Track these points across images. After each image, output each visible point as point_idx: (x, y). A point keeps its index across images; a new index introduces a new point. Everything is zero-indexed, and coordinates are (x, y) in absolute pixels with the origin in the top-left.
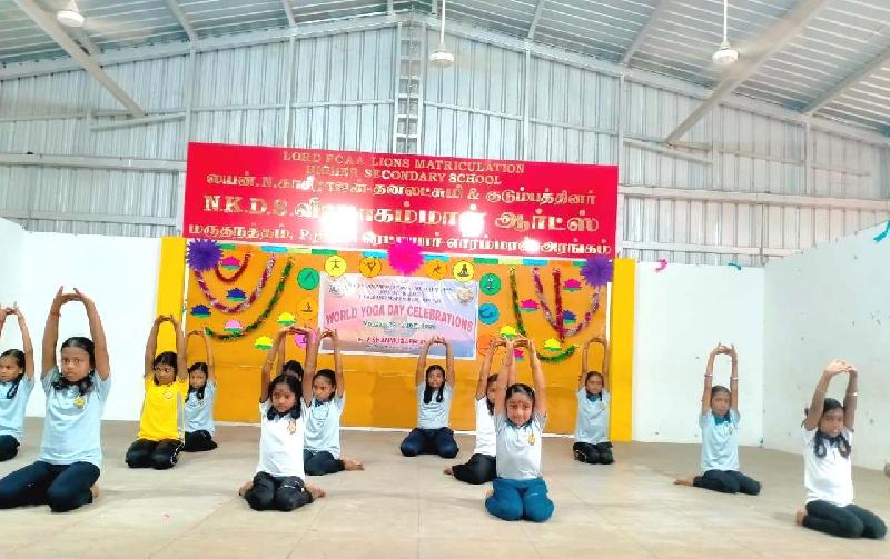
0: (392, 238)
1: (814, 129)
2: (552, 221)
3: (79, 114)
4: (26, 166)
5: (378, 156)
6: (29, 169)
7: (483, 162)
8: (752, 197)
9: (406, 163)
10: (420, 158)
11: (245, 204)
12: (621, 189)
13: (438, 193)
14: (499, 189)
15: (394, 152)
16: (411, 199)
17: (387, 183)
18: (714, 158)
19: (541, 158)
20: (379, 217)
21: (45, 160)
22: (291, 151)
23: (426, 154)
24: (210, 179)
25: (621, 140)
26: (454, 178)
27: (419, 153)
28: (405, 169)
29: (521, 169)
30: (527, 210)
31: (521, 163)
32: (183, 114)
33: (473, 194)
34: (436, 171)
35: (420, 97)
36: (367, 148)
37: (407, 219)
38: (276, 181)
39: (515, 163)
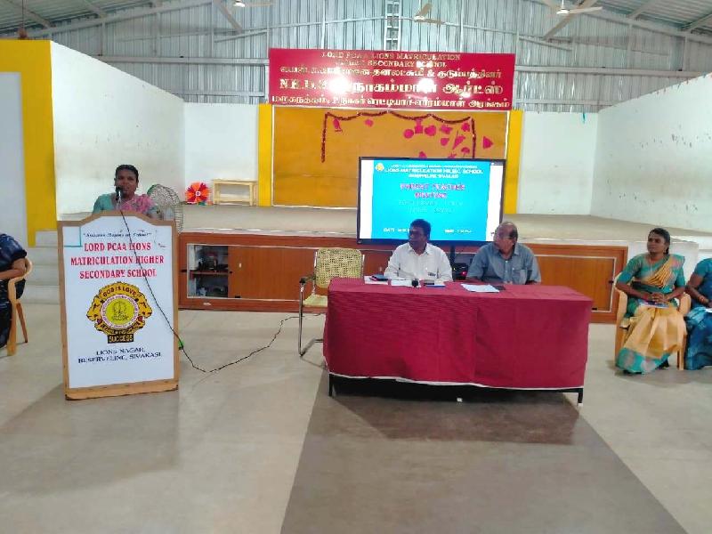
0: (384, 101)
1: (634, 26)
2: (476, 88)
3: (206, 31)
4: (179, 63)
5: (376, 52)
6: (181, 66)
7: (437, 54)
8: (595, 70)
9: (392, 56)
10: (400, 53)
11: (302, 84)
12: (517, 68)
13: (411, 73)
14: (446, 70)
15: (385, 49)
16: (395, 77)
17: (381, 68)
18: (573, 47)
19: (471, 51)
20: (377, 89)
21: (191, 60)
22: (326, 51)
23: (403, 50)
24: (283, 70)
25: (518, 37)
26: (420, 64)
27: (399, 50)
28: (392, 60)
29: (458, 57)
30: (461, 82)
31: (458, 54)
32: (265, 31)
33: (431, 74)
34: (409, 60)
35: (399, 14)
36: (368, 48)
37: (393, 88)
38: (319, 69)
39: (455, 54)
